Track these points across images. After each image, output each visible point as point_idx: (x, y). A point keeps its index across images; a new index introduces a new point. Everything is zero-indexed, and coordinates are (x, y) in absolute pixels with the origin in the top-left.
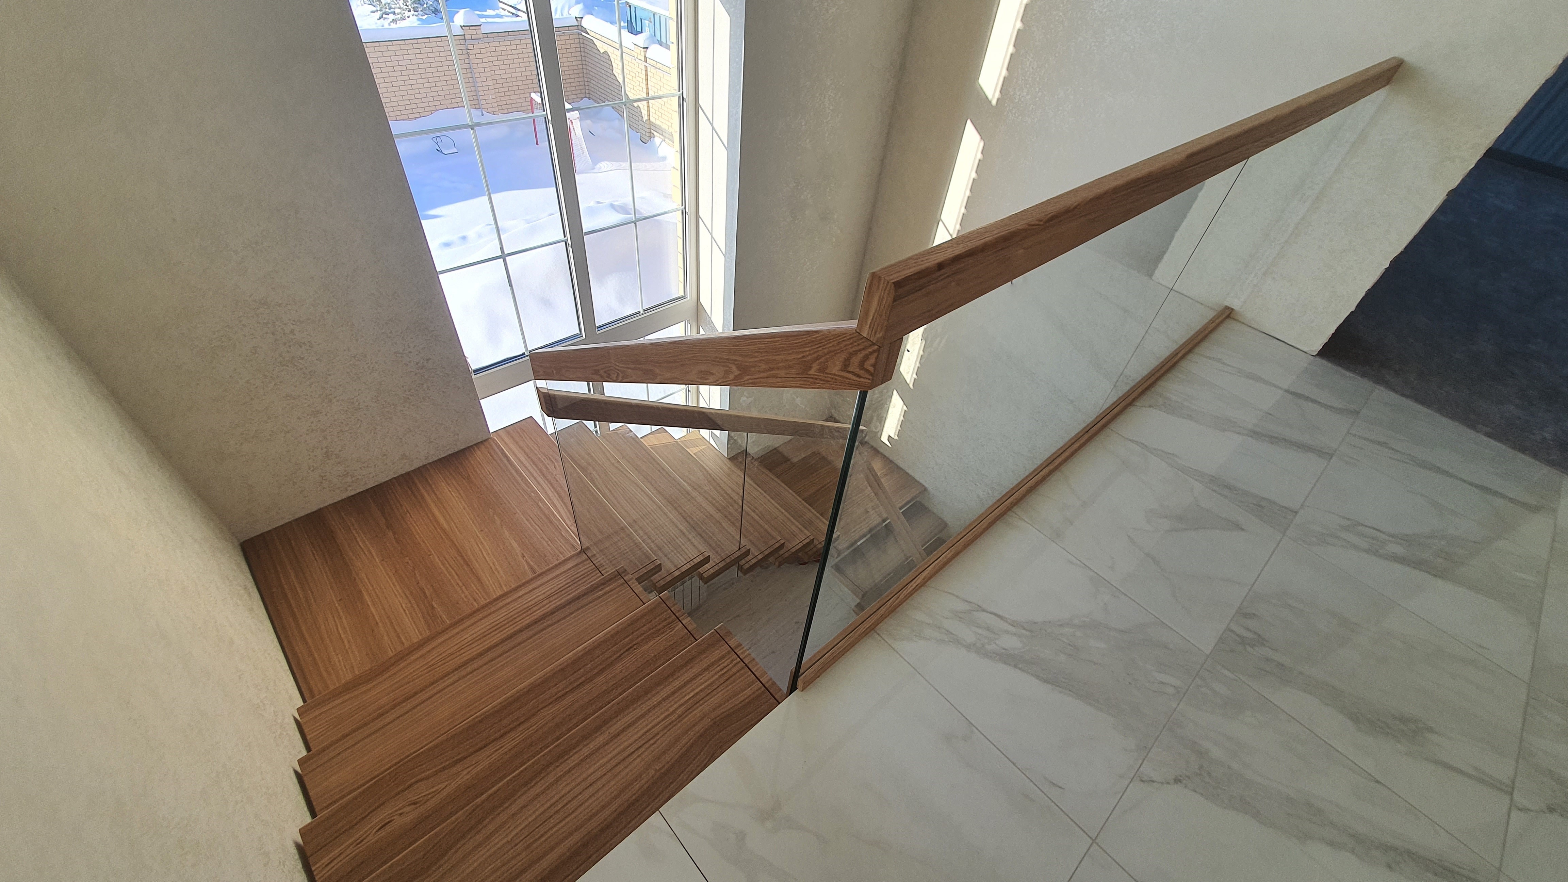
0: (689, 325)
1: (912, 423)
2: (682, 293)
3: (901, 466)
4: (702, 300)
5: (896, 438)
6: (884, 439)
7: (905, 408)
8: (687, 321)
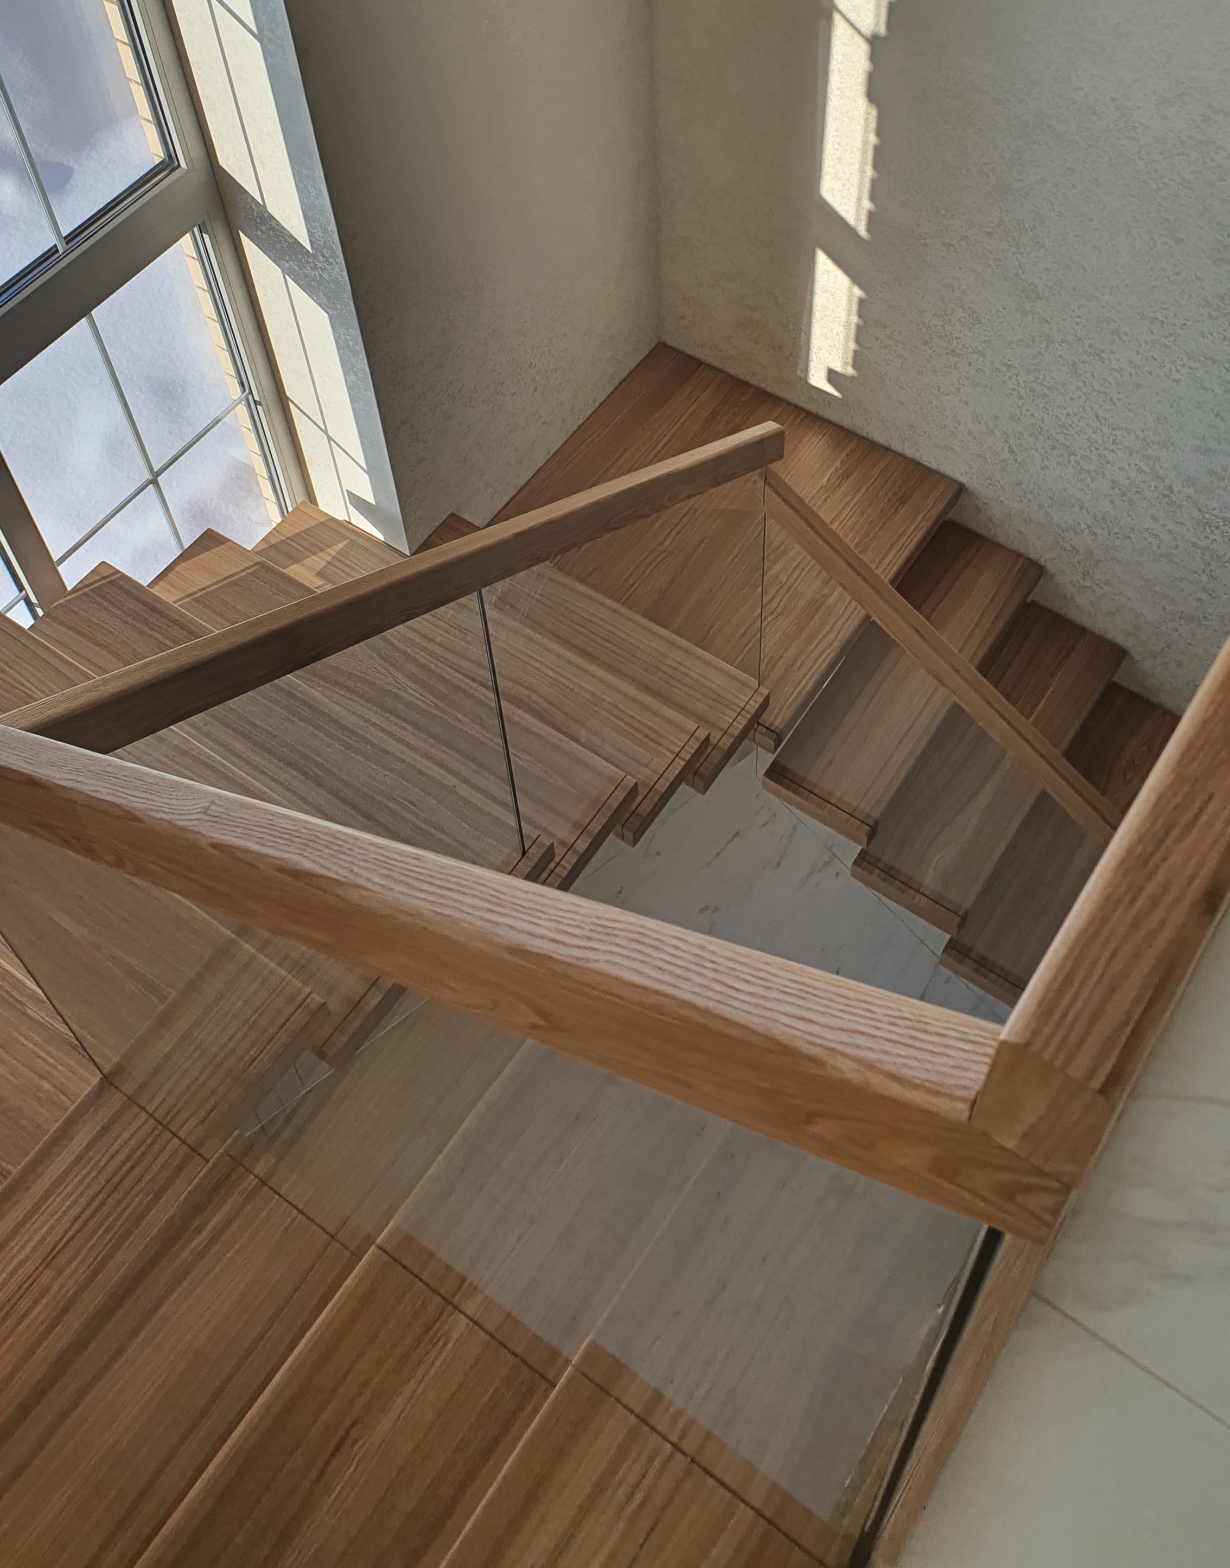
0: (206, 236)
1: (885, 327)
2: (156, 153)
3: (880, 439)
4: (225, 160)
5: (850, 371)
6: (818, 379)
7: (857, 292)
8: (196, 229)
